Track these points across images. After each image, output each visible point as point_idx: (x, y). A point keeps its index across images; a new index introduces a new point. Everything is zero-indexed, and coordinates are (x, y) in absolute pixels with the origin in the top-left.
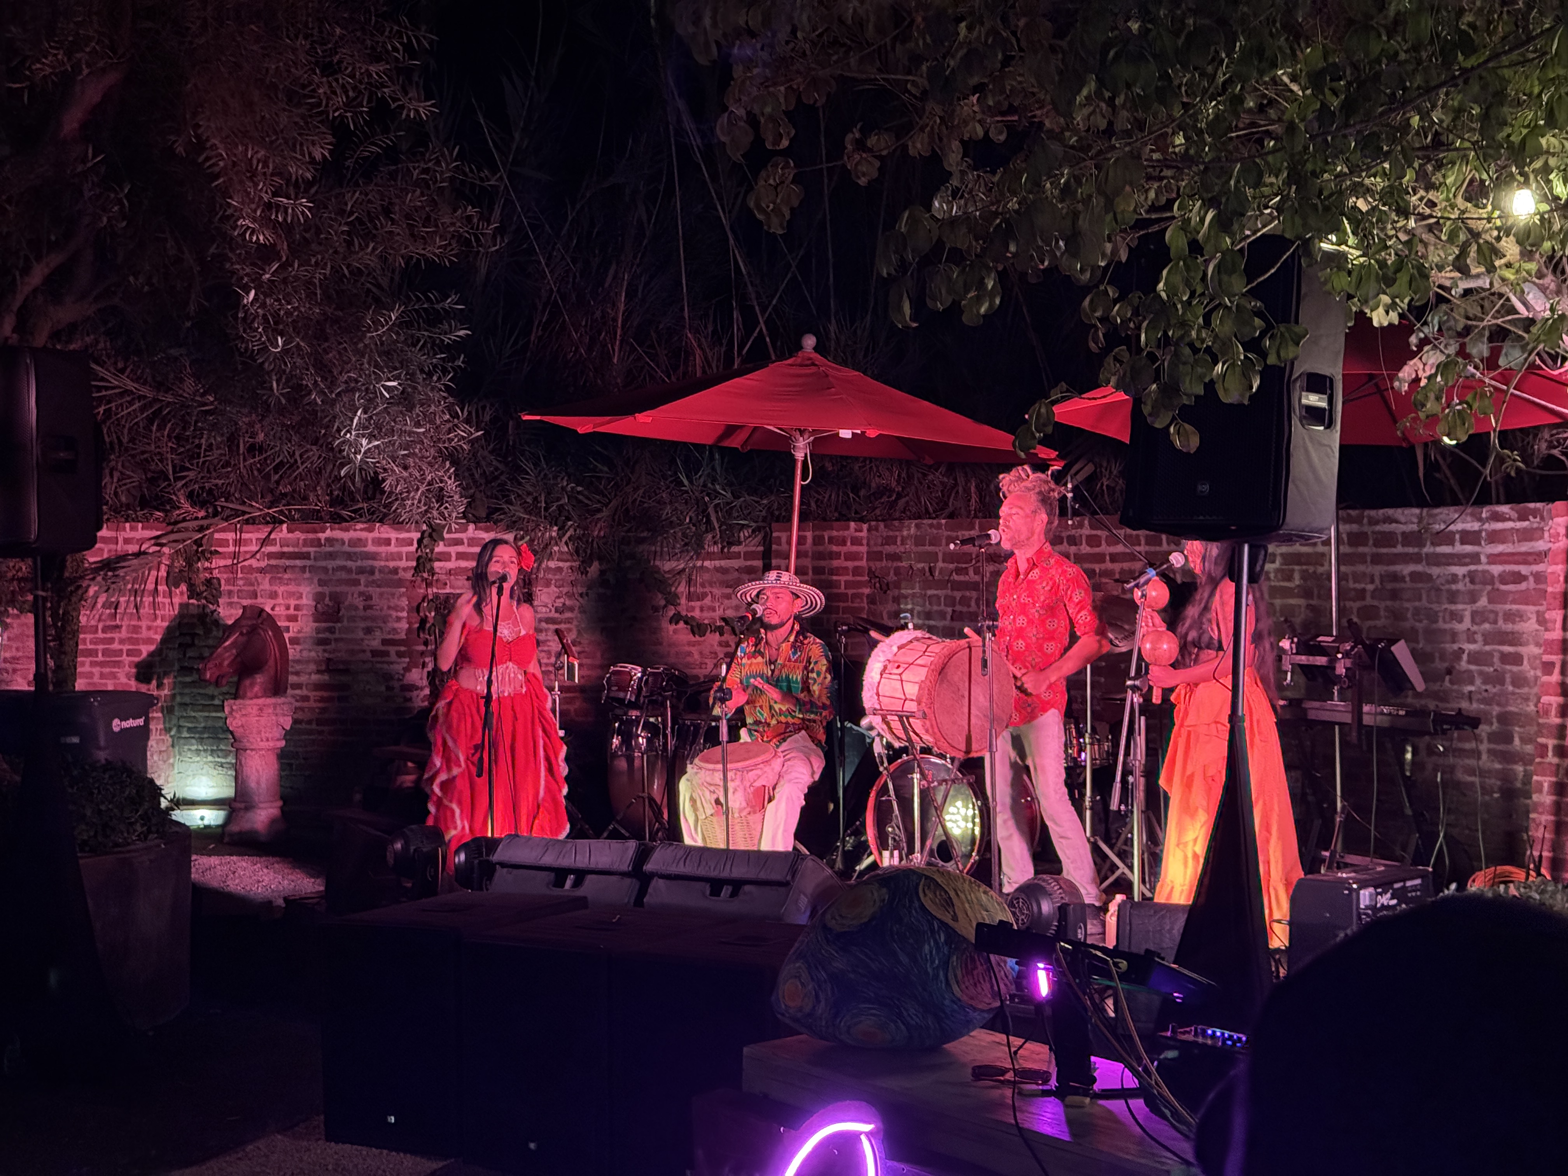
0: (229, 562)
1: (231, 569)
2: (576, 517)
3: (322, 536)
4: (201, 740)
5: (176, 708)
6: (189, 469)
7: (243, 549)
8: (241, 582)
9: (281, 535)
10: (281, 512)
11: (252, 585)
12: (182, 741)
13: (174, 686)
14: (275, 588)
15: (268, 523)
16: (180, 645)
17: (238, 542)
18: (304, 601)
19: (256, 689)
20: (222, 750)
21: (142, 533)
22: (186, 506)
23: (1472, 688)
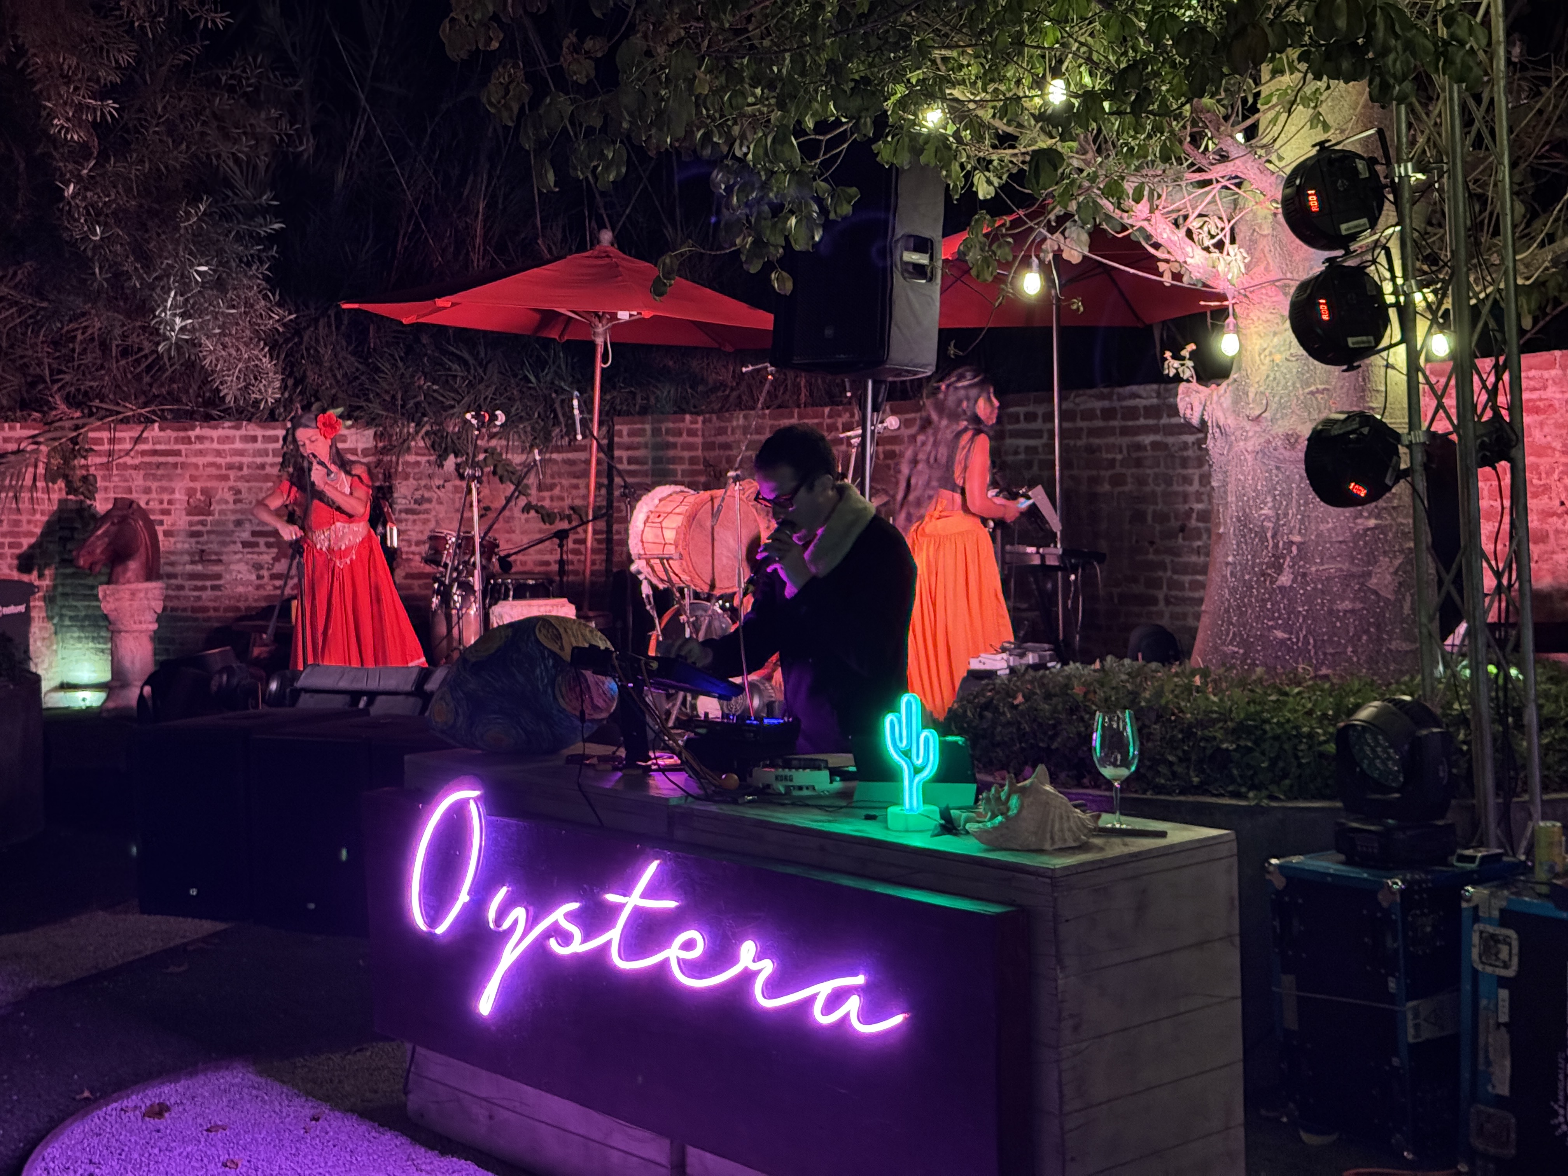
0: (105, 460)
1: (107, 466)
2: (431, 414)
3: (192, 434)
4: (82, 628)
5: (59, 598)
6: (65, 373)
7: (117, 447)
8: (116, 479)
9: (153, 434)
10: (153, 412)
11: (126, 480)
12: (64, 629)
13: (55, 578)
14: (149, 483)
15: (141, 422)
16: (60, 538)
17: (112, 441)
18: (177, 496)
19: (129, 574)
20: (102, 637)
21: (20, 432)
22: (63, 407)
23: (1199, 543)
